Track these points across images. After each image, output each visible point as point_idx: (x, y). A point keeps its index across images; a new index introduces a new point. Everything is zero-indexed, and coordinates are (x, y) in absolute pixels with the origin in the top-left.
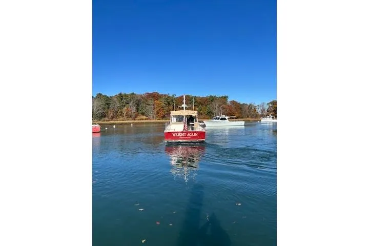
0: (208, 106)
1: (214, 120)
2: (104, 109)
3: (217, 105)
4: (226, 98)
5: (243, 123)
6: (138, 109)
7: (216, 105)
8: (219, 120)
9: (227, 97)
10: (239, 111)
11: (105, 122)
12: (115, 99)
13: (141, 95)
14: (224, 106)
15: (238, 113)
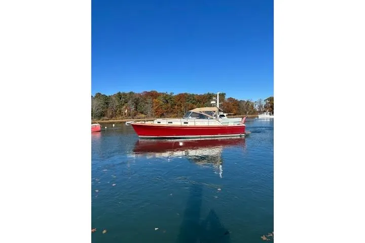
0: (205, 103)
2: (103, 108)
4: (223, 95)
5: (240, 119)
6: (136, 108)
10: (237, 107)
11: (105, 121)
12: (114, 98)
13: (139, 94)
14: (222, 103)
15: (236, 110)
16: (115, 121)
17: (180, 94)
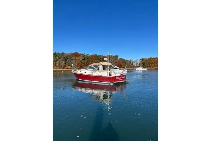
3: (112, 60)
4: (117, 56)
5: (126, 70)
6: (66, 62)
8: (114, 69)
9: (118, 56)
13: (68, 54)
14: (116, 61)
15: (124, 65)
17: (92, 55)
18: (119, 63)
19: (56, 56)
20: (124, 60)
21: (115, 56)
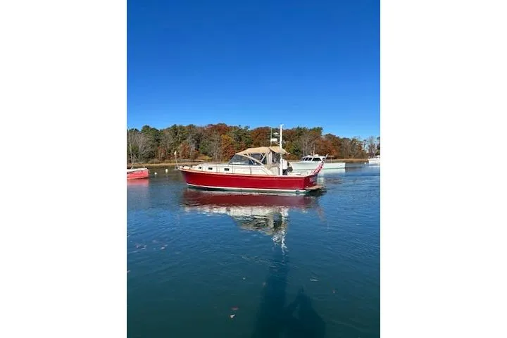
0: (294, 142)
1: (304, 161)
2: (152, 146)
3: (308, 140)
4: (319, 130)
5: (343, 165)
6: (198, 146)
7: (305, 140)
8: (311, 162)
9: (321, 129)
10: (338, 148)
11: (155, 165)
12: (167, 134)
13: (202, 128)
14: (317, 141)
15: (337, 151)
16: (169, 164)
17: (258, 128)
18: (325, 146)
19: (176, 134)
20: (338, 138)
21: (314, 129)
